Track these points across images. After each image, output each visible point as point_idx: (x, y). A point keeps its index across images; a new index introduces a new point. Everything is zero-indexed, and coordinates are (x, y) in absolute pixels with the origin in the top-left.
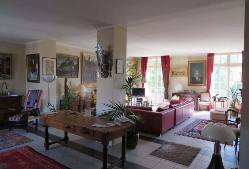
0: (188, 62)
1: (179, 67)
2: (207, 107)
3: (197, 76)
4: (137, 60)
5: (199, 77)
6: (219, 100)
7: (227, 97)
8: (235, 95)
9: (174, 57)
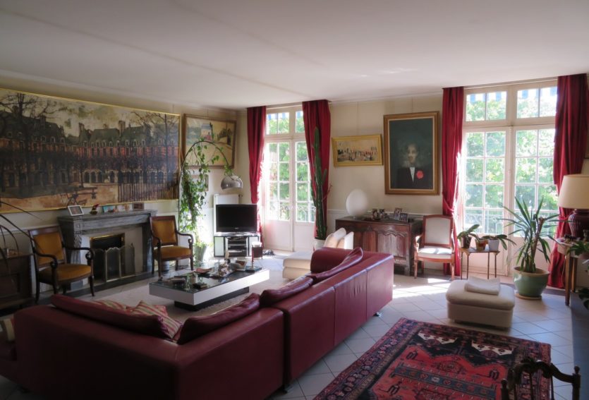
0: (386, 118)
1: (358, 137)
2: (444, 264)
3: (413, 165)
4: (234, 119)
5: (419, 165)
6: (481, 247)
7: (507, 234)
8: (534, 224)
9: (343, 105)
